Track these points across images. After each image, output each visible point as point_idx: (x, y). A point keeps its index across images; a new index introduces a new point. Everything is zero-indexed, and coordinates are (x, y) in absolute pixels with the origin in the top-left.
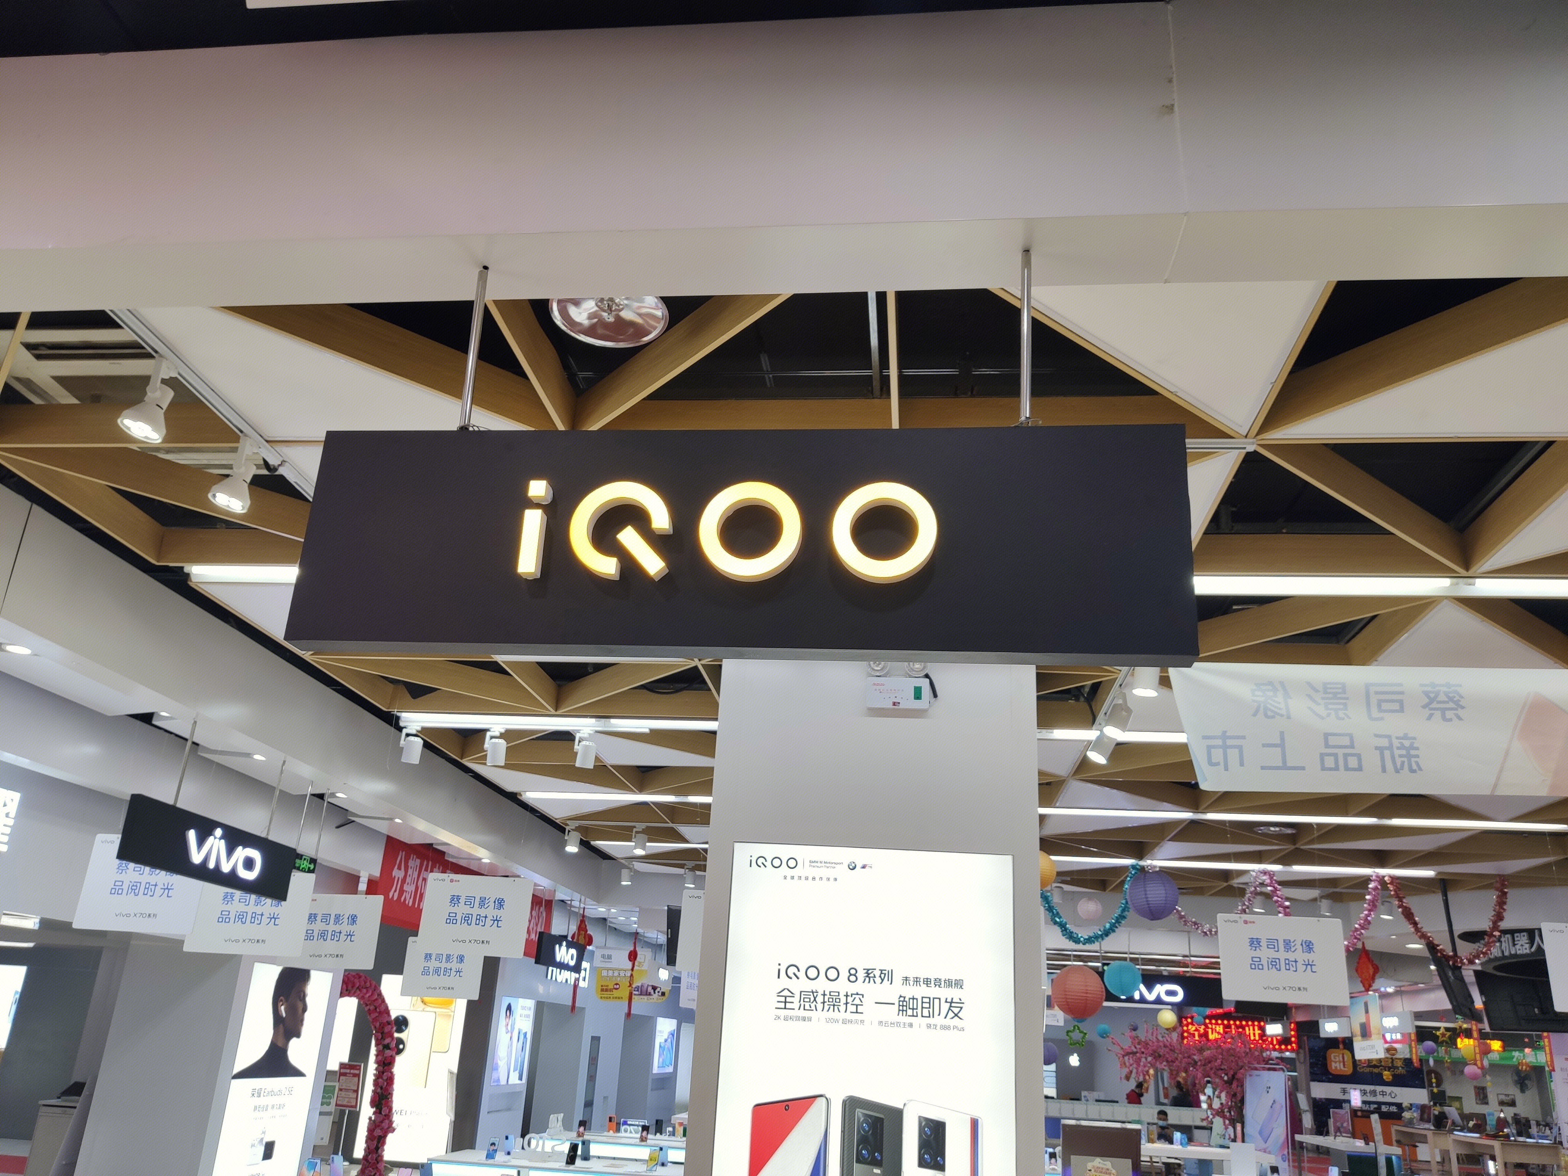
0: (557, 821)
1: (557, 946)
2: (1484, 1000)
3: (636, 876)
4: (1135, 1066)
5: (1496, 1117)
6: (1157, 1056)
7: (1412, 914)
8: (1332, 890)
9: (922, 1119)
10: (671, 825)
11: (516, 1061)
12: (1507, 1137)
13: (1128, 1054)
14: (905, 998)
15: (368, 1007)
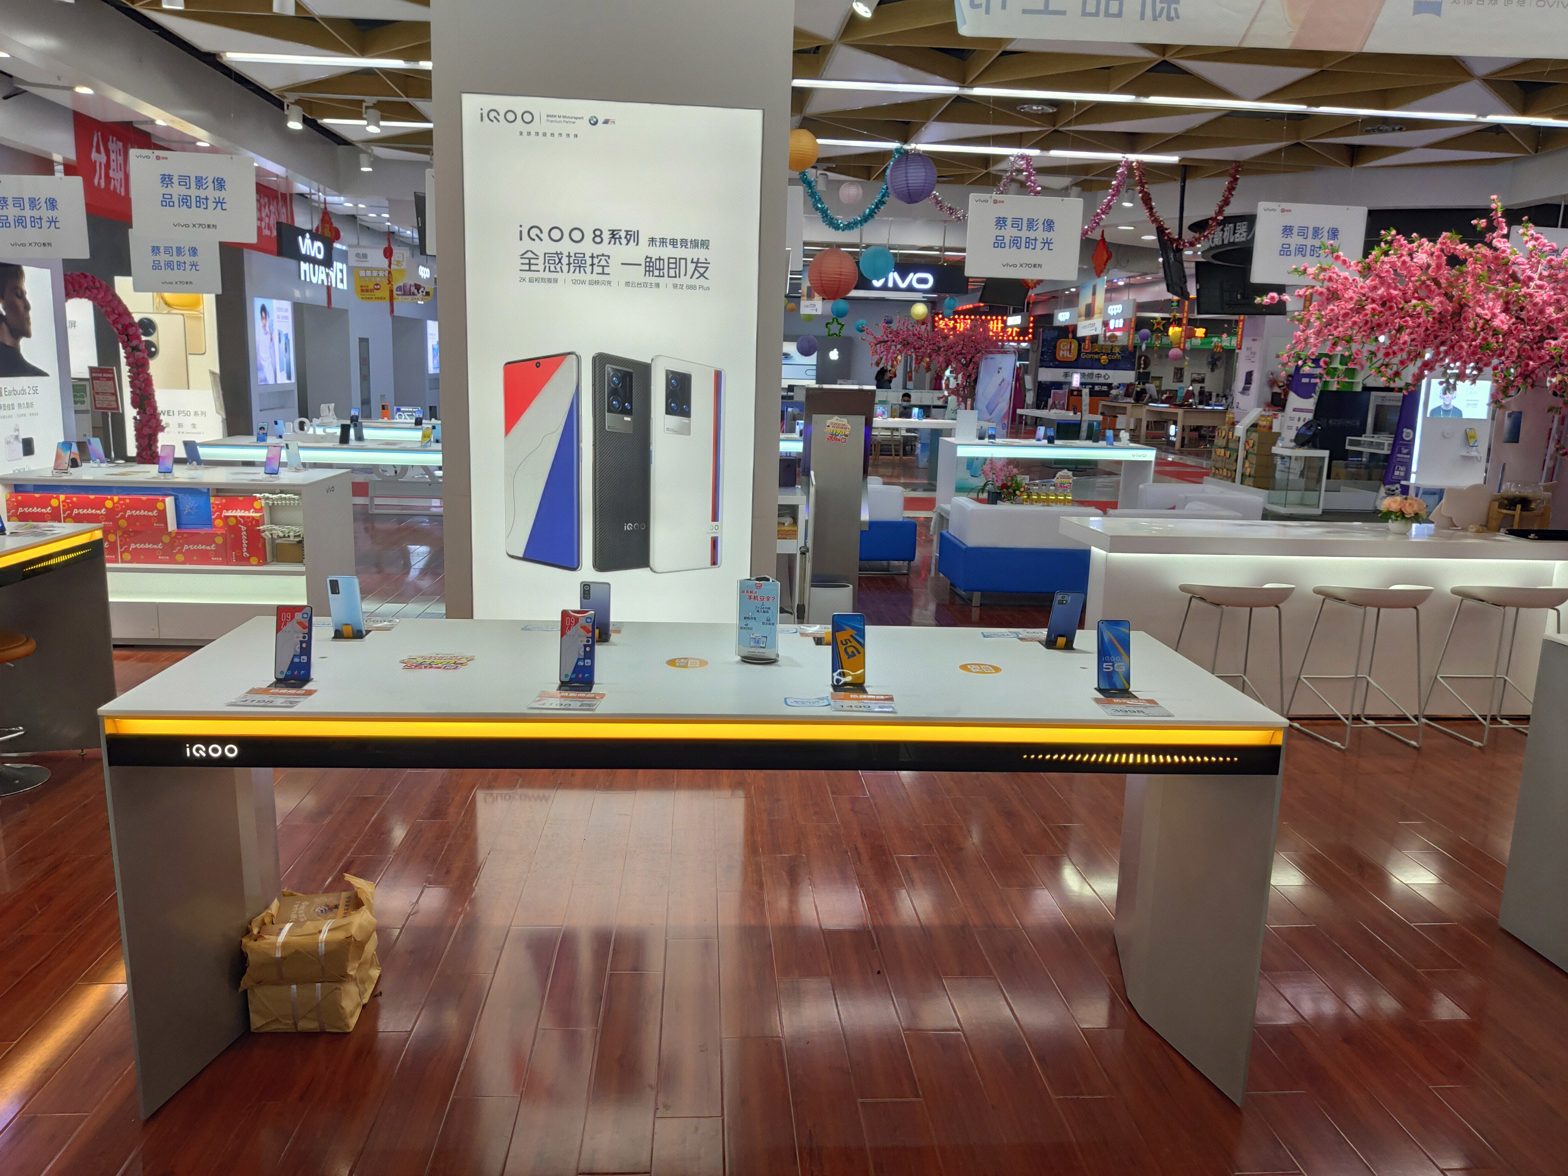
0: (273, 93)
1: (300, 238)
2: (1198, 287)
3: (376, 162)
4: (885, 353)
5: (1185, 391)
6: (906, 344)
7: (1150, 199)
8: (1083, 178)
9: (669, 373)
10: (405, 99)
11: (281, 362)
12: (1191, 405)
13: (880, 342)
14: (651, 258)
15: (105, 309)
